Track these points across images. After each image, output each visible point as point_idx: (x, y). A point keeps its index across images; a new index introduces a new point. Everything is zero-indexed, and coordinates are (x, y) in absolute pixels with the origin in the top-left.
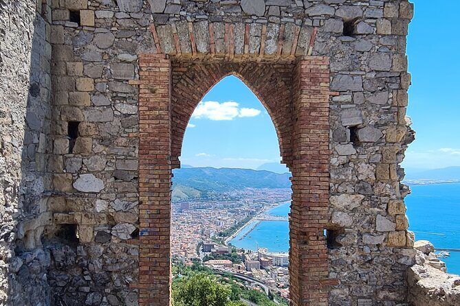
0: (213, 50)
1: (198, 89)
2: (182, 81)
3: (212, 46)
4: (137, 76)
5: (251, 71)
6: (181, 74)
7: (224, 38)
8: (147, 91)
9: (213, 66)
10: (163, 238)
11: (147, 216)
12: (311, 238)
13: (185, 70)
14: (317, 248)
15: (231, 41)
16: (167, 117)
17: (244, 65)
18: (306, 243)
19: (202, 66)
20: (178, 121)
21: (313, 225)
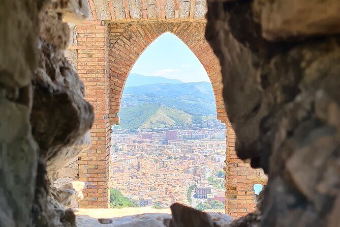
0: (145, 16)
1: (135, 48)
2: (119, 41)
3: (145, 13)
4: (76, 41)
5: (185, 31)
6: (118, 34)
7: (155, 4)
8: (85, 56)
9: (148, 26)
10: (100, 191)
11: (86, 171)
12: (239, 193)
13: (122, 30)
14: (245, 202)
15: (162, 7)
16: (103, 80)
17: (179, 25)
18: (235, 197)
19: (138, 26)
20: (116, 80)
21: (241, 181)
